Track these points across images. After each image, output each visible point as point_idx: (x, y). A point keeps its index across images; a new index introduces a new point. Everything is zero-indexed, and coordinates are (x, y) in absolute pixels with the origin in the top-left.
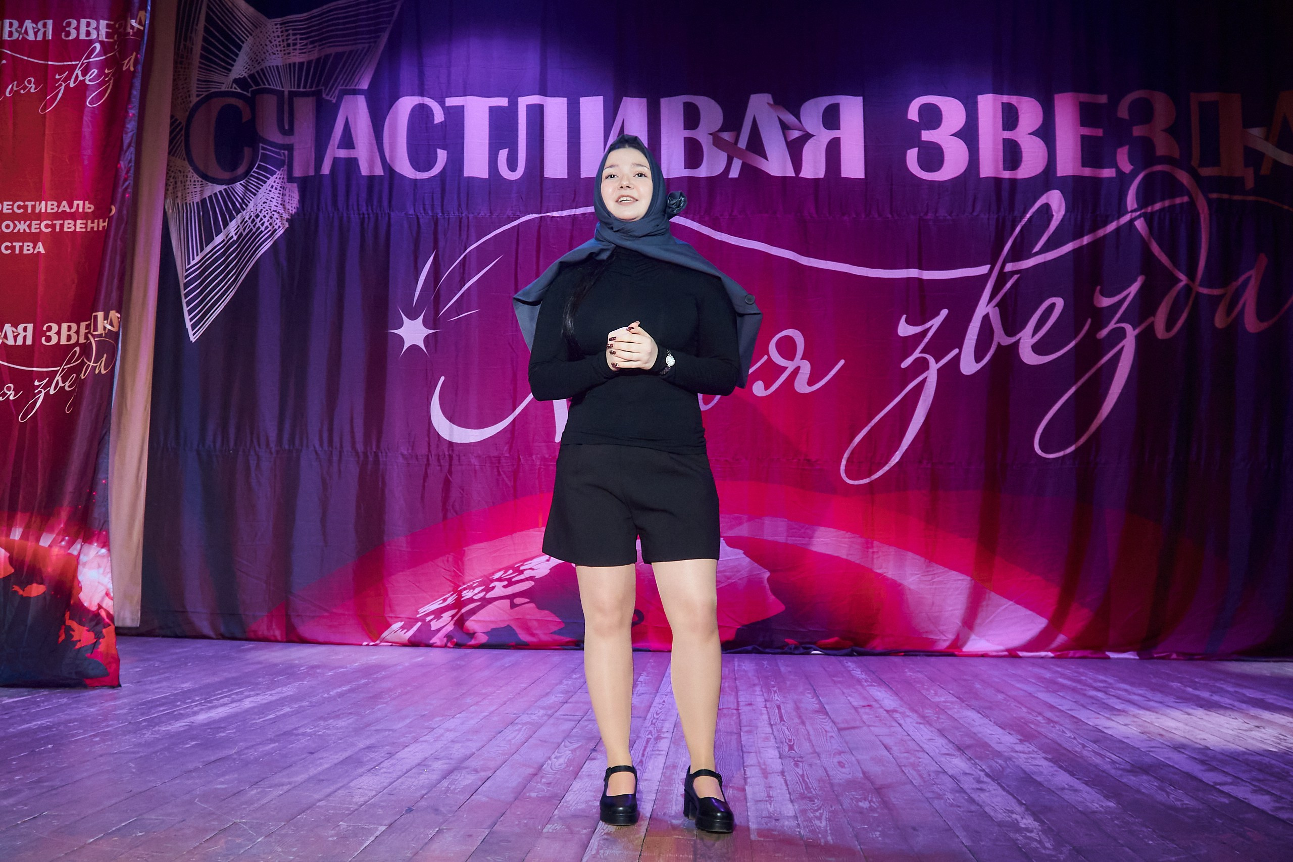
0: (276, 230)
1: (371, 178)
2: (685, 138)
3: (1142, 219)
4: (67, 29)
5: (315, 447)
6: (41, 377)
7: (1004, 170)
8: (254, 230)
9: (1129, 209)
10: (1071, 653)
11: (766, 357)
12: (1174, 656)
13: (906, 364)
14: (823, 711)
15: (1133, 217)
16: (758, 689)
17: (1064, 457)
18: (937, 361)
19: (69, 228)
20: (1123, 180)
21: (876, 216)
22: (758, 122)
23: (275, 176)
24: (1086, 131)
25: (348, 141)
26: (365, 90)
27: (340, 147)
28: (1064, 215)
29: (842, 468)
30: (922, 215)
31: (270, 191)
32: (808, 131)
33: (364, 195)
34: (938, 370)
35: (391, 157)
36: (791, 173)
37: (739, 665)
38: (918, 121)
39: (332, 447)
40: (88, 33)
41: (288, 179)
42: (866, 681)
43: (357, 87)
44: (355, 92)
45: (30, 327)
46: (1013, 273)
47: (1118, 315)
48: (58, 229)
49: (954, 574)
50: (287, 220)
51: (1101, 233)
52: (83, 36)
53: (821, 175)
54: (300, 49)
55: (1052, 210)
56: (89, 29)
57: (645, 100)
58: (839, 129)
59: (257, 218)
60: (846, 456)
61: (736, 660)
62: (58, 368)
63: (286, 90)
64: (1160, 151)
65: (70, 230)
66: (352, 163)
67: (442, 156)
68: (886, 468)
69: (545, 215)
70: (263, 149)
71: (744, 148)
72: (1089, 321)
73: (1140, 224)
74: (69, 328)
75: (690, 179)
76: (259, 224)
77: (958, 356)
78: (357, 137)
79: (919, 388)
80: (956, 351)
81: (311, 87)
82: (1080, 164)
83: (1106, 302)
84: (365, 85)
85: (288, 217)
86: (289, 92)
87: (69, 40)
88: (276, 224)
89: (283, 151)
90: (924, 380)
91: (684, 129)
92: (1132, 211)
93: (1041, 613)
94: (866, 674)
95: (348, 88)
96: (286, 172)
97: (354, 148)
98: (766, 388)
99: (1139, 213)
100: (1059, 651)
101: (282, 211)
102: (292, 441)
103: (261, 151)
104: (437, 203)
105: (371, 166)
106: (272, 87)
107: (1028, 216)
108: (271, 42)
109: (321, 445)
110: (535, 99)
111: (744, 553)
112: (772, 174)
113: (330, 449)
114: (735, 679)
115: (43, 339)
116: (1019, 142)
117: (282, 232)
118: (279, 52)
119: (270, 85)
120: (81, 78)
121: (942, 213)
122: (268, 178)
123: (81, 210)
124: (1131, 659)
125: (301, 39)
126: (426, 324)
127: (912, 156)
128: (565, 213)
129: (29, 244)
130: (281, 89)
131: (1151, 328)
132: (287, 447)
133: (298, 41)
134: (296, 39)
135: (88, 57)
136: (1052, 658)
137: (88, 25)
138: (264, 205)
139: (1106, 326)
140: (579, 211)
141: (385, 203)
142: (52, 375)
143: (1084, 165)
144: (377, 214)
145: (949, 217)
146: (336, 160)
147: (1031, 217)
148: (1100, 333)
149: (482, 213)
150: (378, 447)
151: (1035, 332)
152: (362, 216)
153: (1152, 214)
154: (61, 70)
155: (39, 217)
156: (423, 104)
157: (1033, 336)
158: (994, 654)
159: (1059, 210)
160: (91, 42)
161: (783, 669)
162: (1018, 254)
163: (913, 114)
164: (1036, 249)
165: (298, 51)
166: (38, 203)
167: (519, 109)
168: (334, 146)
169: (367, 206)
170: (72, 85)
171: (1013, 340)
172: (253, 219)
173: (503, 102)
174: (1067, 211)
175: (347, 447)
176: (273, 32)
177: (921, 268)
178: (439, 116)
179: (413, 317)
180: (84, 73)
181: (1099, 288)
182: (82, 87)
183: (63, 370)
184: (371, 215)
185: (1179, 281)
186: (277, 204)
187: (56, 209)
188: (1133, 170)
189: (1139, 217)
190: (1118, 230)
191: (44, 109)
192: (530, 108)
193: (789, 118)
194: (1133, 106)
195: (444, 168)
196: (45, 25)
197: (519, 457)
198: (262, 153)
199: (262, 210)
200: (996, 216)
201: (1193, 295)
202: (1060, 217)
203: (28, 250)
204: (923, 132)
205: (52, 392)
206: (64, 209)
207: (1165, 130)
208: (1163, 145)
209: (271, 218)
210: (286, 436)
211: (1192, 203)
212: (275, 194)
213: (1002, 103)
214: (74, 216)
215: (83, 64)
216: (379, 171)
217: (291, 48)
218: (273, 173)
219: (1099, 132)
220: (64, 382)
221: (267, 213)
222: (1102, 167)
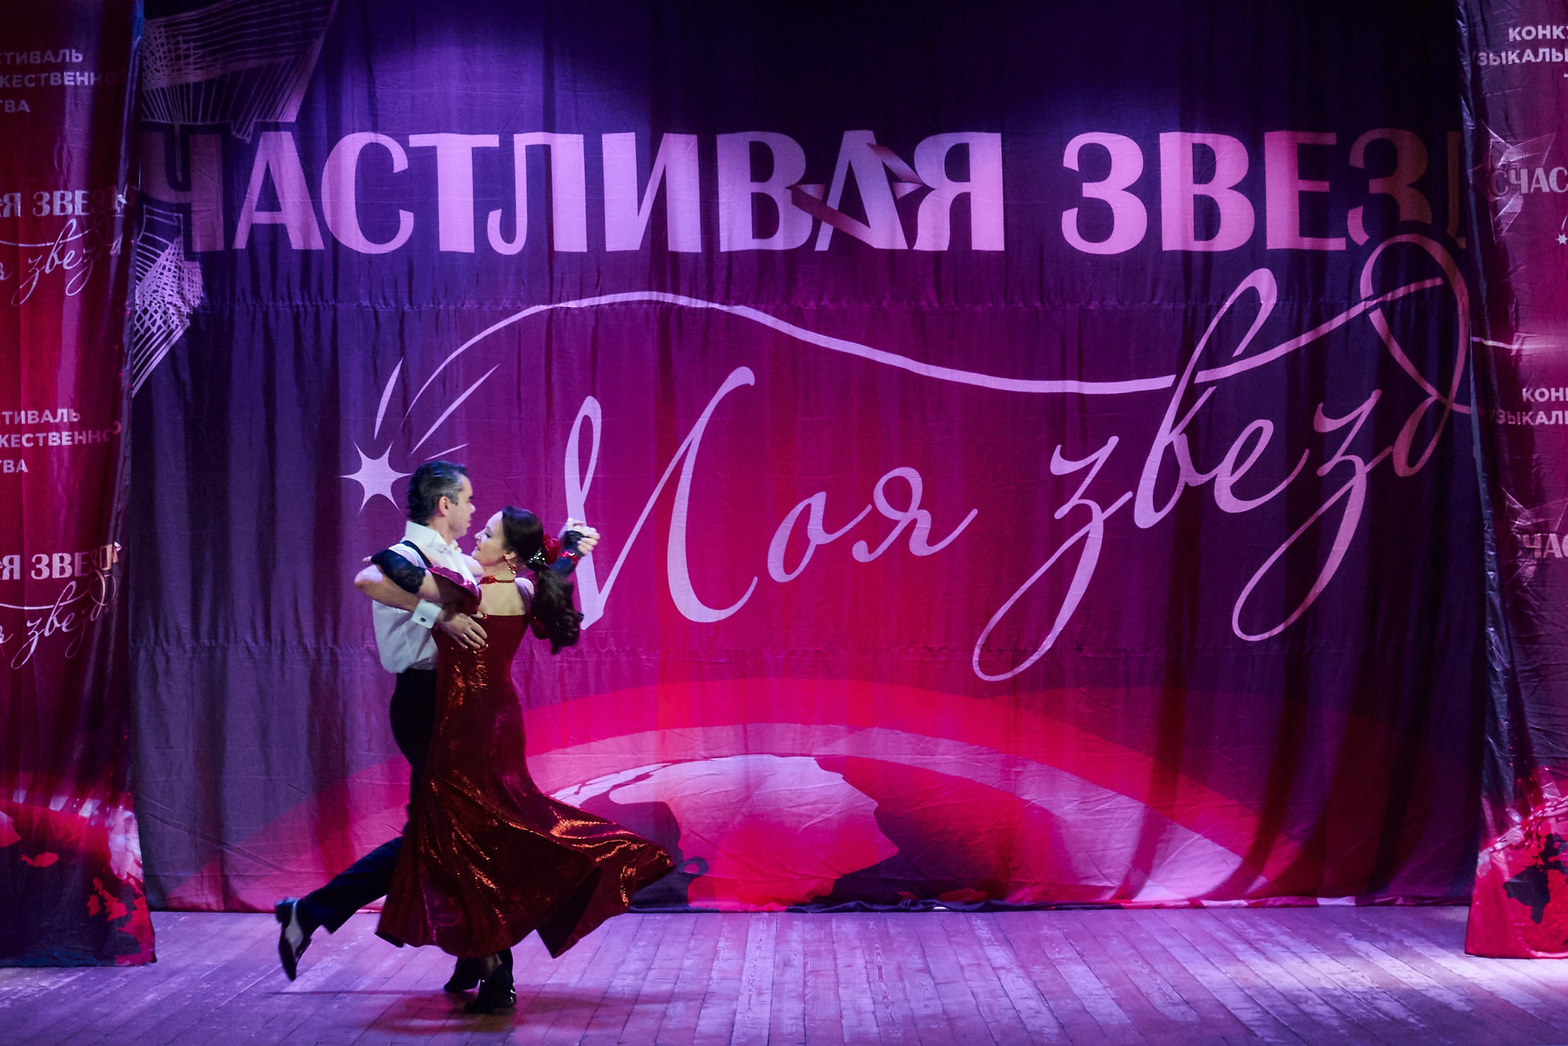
0: (172, 331)
1: (306, 254)
2: (753, 194)
3: (1379, 310)
4: (39, 203)
5: (246, 643)
6: (33, 616)
7: (1195, 239)
8: (142, 332)
9: (1363, 297)
10: (1271, 901)
11: (869, 508)
12: (1400, 901)
13: (1061, 513)
14: (927, 970)
15: (1367, 307)
16: (859, 952)
17: (1269, 639)
18: (1103, 511)
19: (53, 441)
20: (1355, 256)
21: (1021, 305)
22: (854, 168)
23: (167, 251)
24: (1305, 186)
25: (270, 200)
26: (291, 123)
27: (259, 208)
28: (1276, 305)
29: (976, 658)
30: (1083, 303)
31: (162, 274)
32: (925, 182)
33: (296, 279)
34: (1105, 521)
35: (335, 223)
36: (901, 244)
37: (838, 927)
38: (1077, 169)
39: (270, 643)
40: (63, 208)
41: (185, 254)
42: (988, 940)
43: (280, 120)
44: (277, 127)
45: (17, 558)
46: (1206, 385)
47: (1345, 445)
48: (41, 444)
49: (1123, 799)
50: (188, 316)
51: (1325, 328)
52: (57, 212)
53: (944, 246)
54: (195, 63)
55: (1259, 297)
56: (64, 202)
57: (695, 137)
58: (968, 180)
59: (145, 314)
60: (980, 642)
61: (834, 920)
62: (52, 606)
63: (177, 124)
64: (1405, 215)
65: (55, 444)
66: (277, 232)
67: (407, 220)
68: (1035, 657)
69: (557, 306)
70: (150, 212)
71: (836, 209)
72: (1307, 452)
73: (1376, 317)
74: (62, 559)
75: (760, 253)
76: (148, 323)
77: (1132, 502)
78: (283, 193)
79: (1078, 549)
80: (1129, 495)
81: (213, 119)
82: (1298, 233)
83: (1330, 425)
84: (291, 115)
85: (189, 311)
86: (181, 126)
87: (41, 217)
88: (173, 322)
89: (176, 215)
90: (1085, 537)
91: (752, 180)
92: (1366, 299)
93: (1234, 850)
94: (993, 933)
95: (268, 120)
96: (182, 246)
97: (279, 209)
98: (871, 550)
99: (1375, 302)
100: (1253, 899)
101: (180, 303)
102: (213, 634)
103: (146, 216)
104: (403, 290)
105: (306, 235)
106: (157, 120)
107: (1228, 304)
108: (152, 54)
109: (255, 638)
110: (538, 138)
111: (844, 778)
112: (875, 246)
113: (268, 643)
114: (833, 943)
115: (33, 573)
116: (1216, 200)
117: (181, 333)
118: (164, 68)
119: (153, 117)
120: (57, 262)
121: (1111, 302)
122: (158, 256)
123: (65, 420)
124: (1348, 906)
125: (195, 48)
126: (394, 465)
127: (1069, 219)
128: (585, 303)
129: (9, 461)
130: (169, 122)
131: (1389, 459)
132: (206, 642)
133: (192, 52)
134: (189, 49)
135: (65, 237)
136: (1247, 907)
137: (63, 198)
138: (154, 295)
139: (1330, 459)
140: (605, 300)
141: (328, 293)
142: (46, 614)
143: (1301, 235)
144: (318, 307)
145: (1120, 307)
146: (254, 229)
147: (1232, 306)
148: (1321, 468)
149: (468, 305)
150: (335, 640)
151: (1236, 466)
152: (295, 310)
153: (1394, 302)
154: (34, 253)
155: (20, 429)
156: (377, 144)
157: (1233, 473)
158: (1171, 904)
159: (1268, 299)
160: (66, 218)
161: (892, 931)
162: (1211, 360)
163: (1071, 160)
164: (1238, 352)
165: (191, 67)
166: (16, 413)
167: (516, 152)
168: (251, 207)
169: (303, 296)
170: (48, 271)
171: (1206, 478)
172: (140, 315)
173: (492, 141)
174: (1279, 300)
175: (292, 642)
176: (156, 39)
177: (1081, 379)
178: (400, 162)
179: (374, 455)
180: (61, 257)
181: (1321, 405)
182: (59, 271)
183: (58, 608)
184: (309, 309)
185: (1427, 395)
186: (171, 293)
187: (37, 420)
188: (1368, 241)
189: (1375, 307)
190: (1347, 325)
191: (17, 300)
192: (530, 149)
193: (899, 165)
194: (1370, 150)
195: (411, 238)
196: (12, 199)
197: (532, 651)
198: (147, 218)
199: (151, 302)
200: (1183, 306)
201: (1446, 413)
202: (1270, 308)
203: (9, 469)
204: (1085, 185)
205: (47, 634)
206: (47, 419)
207: (1411, 185)
208: (1410, 207)
209: (165, 313)
210: (204, 627)
211: (1447, 288)
212: (168, 278)
213: (1194, 145)
214: (57, 428)
215: (59, 245)
216: (317, 244)
217: (182, 62)
218: (164, 247)
219: (1325, 186)
220: (60, 622)
221: (159, 307)
222: (1326, 235)
